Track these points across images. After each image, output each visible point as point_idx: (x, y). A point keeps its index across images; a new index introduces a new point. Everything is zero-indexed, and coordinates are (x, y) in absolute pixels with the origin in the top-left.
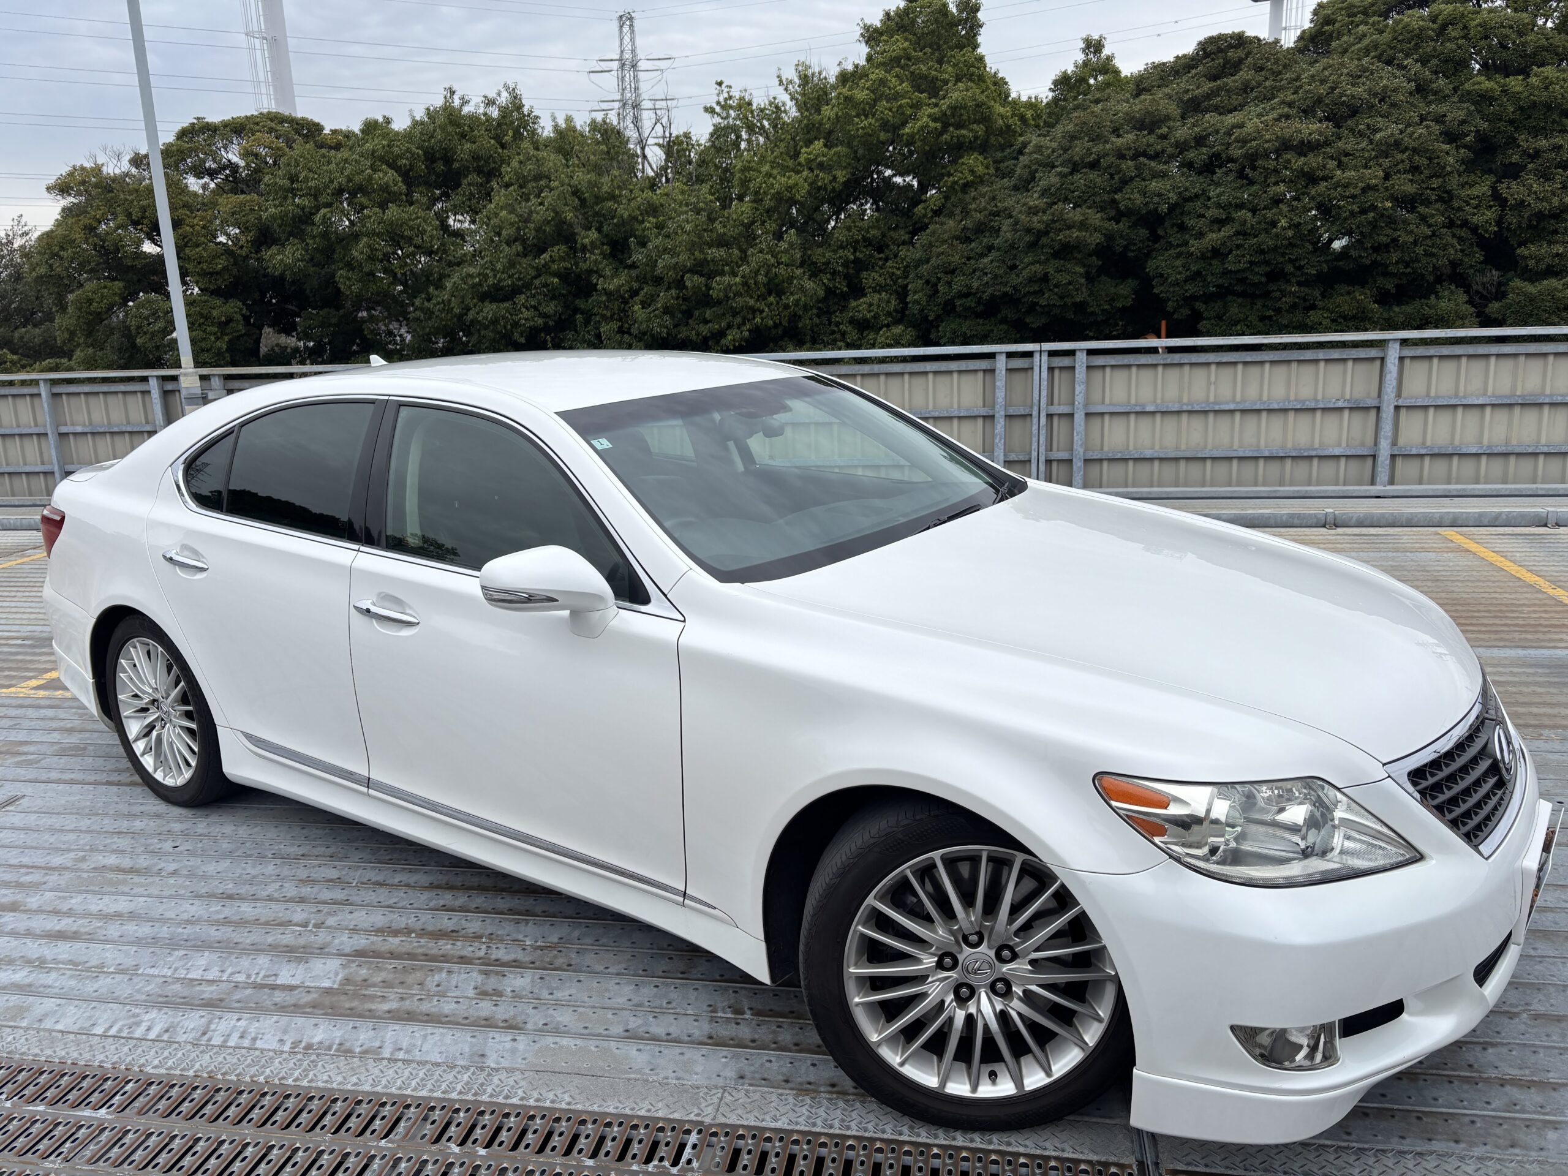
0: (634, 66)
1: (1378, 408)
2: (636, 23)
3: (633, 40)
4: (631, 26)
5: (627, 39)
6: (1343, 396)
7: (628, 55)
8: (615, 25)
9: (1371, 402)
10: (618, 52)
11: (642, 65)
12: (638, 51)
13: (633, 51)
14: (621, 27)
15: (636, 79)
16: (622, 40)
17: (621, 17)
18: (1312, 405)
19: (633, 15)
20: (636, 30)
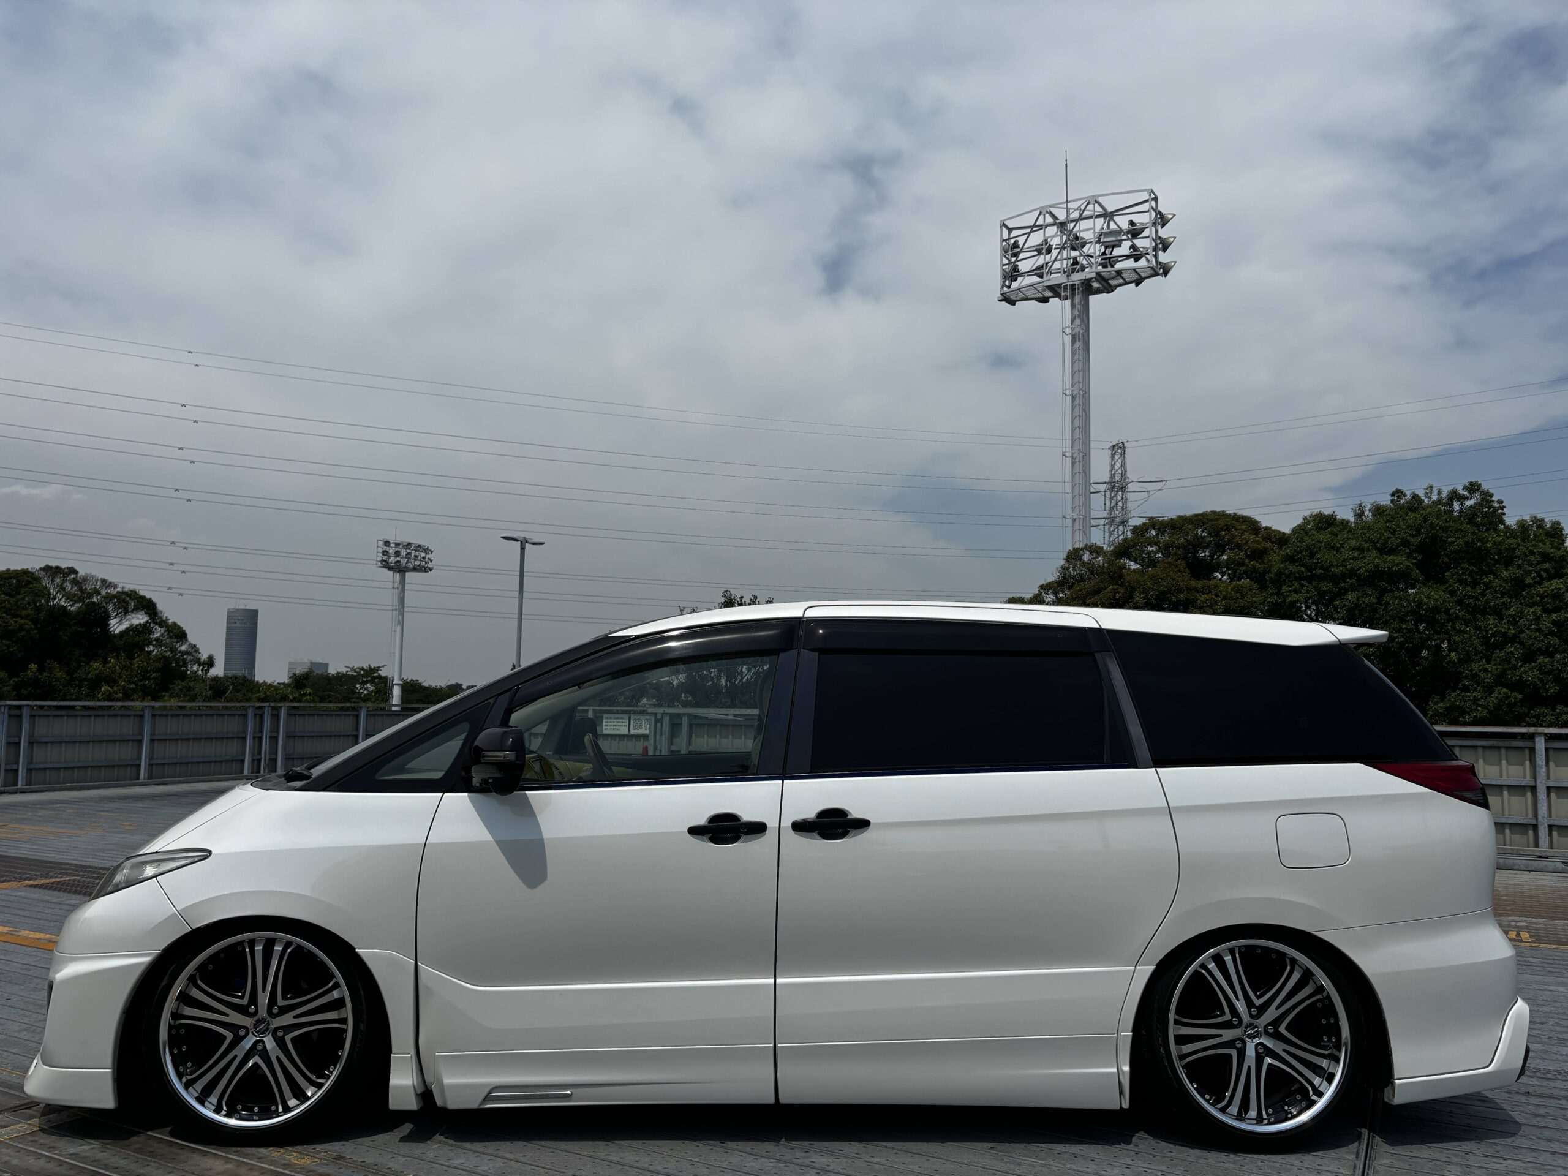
0: (1123, 488)
2: (1127, 451)
3: (1123, 466)
4: (1123, 455)
5: (1118, 465)
7: (1117, 478)
8: (1108, 453)
10: (1108, 474)
11: (1131, 487)
12: (1128, 475)
13: (1123, 475)
14: (1113, 455)
15: (1125, 500)
16: (1113, 466)
17: (1114, 446)
19: (1126, 444)
20: (1127, 456)
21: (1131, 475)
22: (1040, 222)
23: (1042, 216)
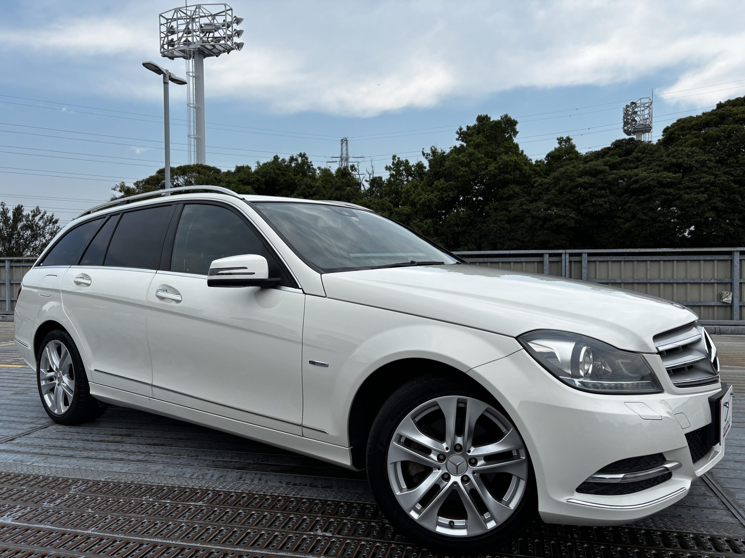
0: (346, 159)
1: (731, 284)
2: (349, 142)
3: (347, 149)
4: (347, 144)
5: (344, 149)
6: (713, 277)
7: (344, 155)
8: (340, 143)
9: (727, 281)
10: (340, 153)
11: (349, 159)
13: (347, 154)
14: (342, 144)
16: (342, 149)
17: (342, 140)
18: (699, 281)
19: (348, 139)
20: (349, 145)
21: (350, 155)
22: (175, 17)
23: (176, 13)
